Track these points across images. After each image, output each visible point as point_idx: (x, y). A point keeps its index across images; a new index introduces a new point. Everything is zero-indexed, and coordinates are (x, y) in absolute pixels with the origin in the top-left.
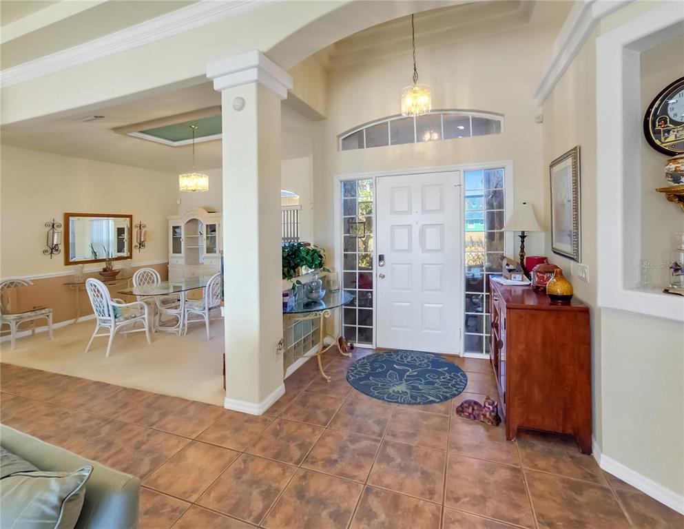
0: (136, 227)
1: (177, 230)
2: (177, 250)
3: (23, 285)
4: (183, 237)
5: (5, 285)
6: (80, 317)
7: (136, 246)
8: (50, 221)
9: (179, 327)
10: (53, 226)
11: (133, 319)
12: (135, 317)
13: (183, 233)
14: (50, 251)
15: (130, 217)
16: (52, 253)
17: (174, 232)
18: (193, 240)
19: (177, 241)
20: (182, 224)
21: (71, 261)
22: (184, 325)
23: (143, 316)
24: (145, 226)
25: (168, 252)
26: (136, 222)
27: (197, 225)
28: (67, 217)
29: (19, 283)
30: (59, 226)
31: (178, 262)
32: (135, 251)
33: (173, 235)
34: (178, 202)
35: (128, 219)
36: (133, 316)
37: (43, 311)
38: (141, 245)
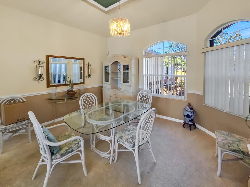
0: (87, 66)
1: (107, 68)
2: (107, 80)
3: (19, 101)
4: (110, 72)
5: (7, 101)
6: (56, 119)
7: (86, 77)
8: (37, 59)
9: (110, 153)
10: (39, 63)
11: (70, 154)
12: (72, 151)
13: (110, 70)
14: (38, 78)
15: (83, 59)
16: (39, 80)
17: (106, 70)
18: (115, 74)
19: (107, 74)
20: (109, 64)
21: (50, 85)
22: (114, 152)
23: (80, 149)
24: (91, 66)
25: (102, 80)
26: (86, 63)
27: (117, 66)
28: (48, 57)
29: (17, 99)
30: (43, 63)
31: (107, 86)
32: (86, 80)
33: (105, 71)
34: (107, 53)
35: (82, 61)
36: (70, 150)
37: (24, 123)
38: (89, 76)
